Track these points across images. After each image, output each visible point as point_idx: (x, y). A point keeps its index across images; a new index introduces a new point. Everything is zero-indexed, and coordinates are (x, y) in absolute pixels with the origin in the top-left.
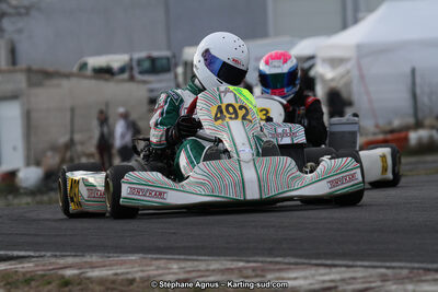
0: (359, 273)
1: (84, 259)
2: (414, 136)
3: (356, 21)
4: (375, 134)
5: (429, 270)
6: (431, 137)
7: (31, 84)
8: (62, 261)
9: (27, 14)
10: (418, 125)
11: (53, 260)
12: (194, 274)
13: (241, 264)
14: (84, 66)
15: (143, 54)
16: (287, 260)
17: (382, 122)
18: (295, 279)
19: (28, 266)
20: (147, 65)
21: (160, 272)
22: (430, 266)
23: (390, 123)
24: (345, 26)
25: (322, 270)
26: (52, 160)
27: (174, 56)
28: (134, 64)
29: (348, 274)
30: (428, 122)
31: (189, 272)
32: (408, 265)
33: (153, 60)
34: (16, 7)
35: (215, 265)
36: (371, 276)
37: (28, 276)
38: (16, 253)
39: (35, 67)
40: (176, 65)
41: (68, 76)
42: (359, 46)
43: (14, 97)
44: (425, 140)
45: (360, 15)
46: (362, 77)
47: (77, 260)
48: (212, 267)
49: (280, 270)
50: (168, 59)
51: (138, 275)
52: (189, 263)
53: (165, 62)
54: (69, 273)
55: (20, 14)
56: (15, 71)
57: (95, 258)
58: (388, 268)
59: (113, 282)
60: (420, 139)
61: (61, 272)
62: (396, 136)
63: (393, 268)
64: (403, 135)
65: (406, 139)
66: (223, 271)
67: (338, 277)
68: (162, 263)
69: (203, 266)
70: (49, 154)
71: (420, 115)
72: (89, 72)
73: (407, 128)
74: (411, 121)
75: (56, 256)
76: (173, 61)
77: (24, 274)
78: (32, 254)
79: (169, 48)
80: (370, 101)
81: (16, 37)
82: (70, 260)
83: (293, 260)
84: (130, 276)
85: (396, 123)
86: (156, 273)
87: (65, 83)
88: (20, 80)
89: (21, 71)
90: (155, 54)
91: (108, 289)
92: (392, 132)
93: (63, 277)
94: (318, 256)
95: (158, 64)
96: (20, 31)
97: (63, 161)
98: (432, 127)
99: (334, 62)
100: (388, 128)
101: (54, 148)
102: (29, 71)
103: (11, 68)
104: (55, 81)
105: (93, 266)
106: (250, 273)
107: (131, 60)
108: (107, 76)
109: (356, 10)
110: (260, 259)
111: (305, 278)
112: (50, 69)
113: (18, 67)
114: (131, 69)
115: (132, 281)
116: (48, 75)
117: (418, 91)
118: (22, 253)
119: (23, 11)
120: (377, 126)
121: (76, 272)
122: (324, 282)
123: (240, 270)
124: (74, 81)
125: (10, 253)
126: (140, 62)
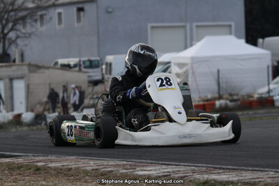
0: (182, 169)
1: (48, 158)
2: (218, 103)
3: (191, 45)
4: (199, 101)
5: (216, 168)
6: (226, 104)
7: (30, 71)
8: (37, 159)
9: (30, 37)
10: (220, 98)
11: (33, 158)
12: (101, 167)
13: (125, 162)
14: (56, 63)
15: (86, 59)
16: (147, 161)
17: (203, 96)
18: (151, 170)
19: (20, 160)
20: (88, 63)
21: (84, 165)
22: (216, 166)
23: (206, 97)
24: (186, 48)
25: (164, 167)
26: (39, 109)
27: (101, 60)
28: (82, 63)
29: (176, 169)
30: (225, 96)
31: (99, 166)
32: (206, 165)
33: (91, 61)
34: (24, 34)
35: (111, 163)
36: (187, 170)
37: (20, 165)
38: (15, 154)
39: (32, 63)
40: (102, 64)
41: (48, 68)
42: (192, 58)
43: (21, 78)
44: (223, 105)
45: (193, 43)
46: (193, 73)
47: (44, 158)
48: (110, 164)
49: (143, 166)
50: (98, 61)
51: (73, 167)
52: (99, 162)
53: (97, 62)
54: (40, 164)
55: (26, 37)
56: (23, 65)
57: (53, 158)
58: (196, 166)
59: (61, 169)
60: (221, 105)
61: (36, 164)
62: (209, 102)
63: (199, 166)
64: (212, 102)
65: (214, 104)
66: (115, 166)
67: (171, 170)
68: (85, 161)
69: (106, 163)
70: (38, 106)
71: (221, 93)
72: (59, 66)
73: (215, 99)
74: (217, 95)
75: (34, 156)
76: (100, 62)
77: (18, 164)
78: (22, 154)
79: (99, 56)
80: (197, 86)
81: (24, 48)
82: (41, 158)
83: (150, 162)
84: (69, 167)
85: (209, 96)
86: (82, 165)
87: (47, 71)
88: (25, 70)
89: (25, 65)
90: (92, 58)
91: (58, 173)
92: (207, 100)
93: (37, 166)
94: (162, 160)
95: (93, 63)
96: (26, 45)
97: (44, 110)
98: (227, 99)
99: (181, 65)
100: (206, 99)
101: (41, 103)
102: (30, 65)
103: (21, 63)
104: (42, 70)
105: (52, 162)
106: (128, 167)
107: (80, 61)
108: (68, 68)
109: (192, 40)
110: (134, 160)
111: (155, 170)
112: (40, 64)
113: (24, 63)
114: (80, 65)
115: (70, 169)
116: (38, 67)
117: (221, 81)
118: (18, 154)
119: (28, 35)
120: (200, 97)
121: (43, 164)
122: (164, 172)
123: (124, 165)
124: (51, 70)
125: (12, 154)
126: (84, 62)
